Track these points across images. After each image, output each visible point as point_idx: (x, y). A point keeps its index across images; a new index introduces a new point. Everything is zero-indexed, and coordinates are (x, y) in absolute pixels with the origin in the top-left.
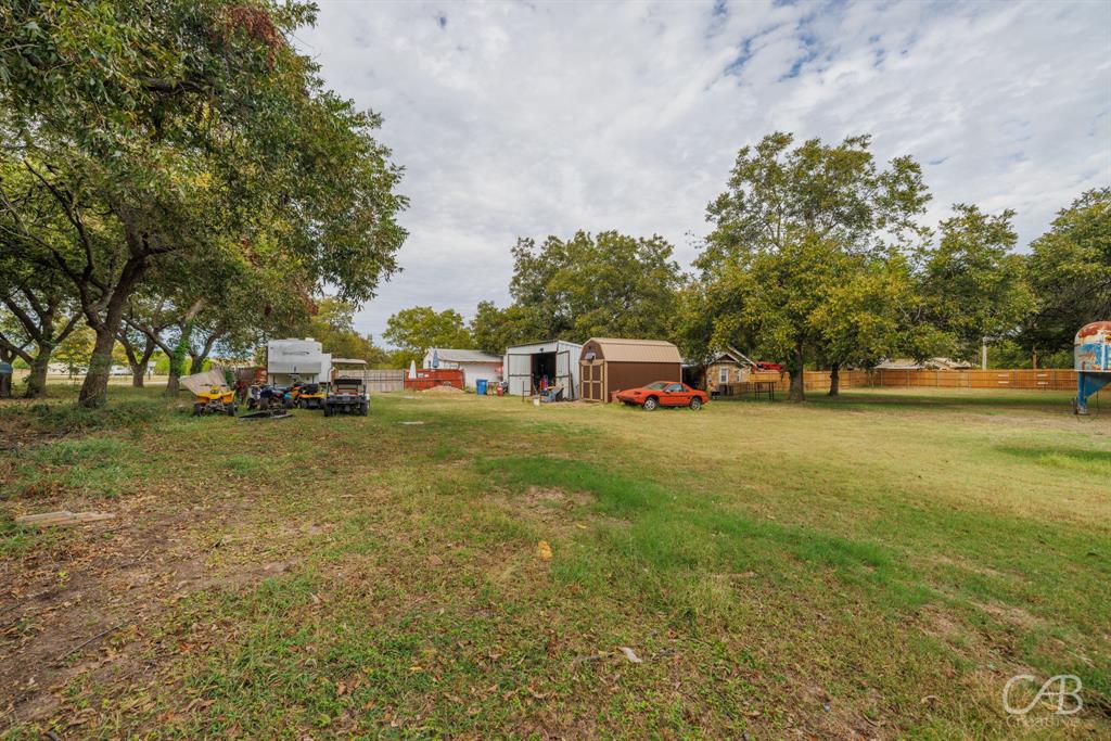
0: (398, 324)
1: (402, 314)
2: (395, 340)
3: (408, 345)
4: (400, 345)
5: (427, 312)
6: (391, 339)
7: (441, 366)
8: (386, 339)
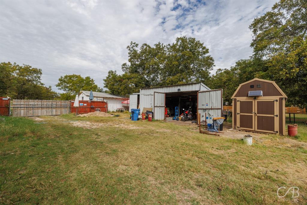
0: (64, 81)
1: (66, 77)
2: (62, 88)
3: (69, 90)
4: (65, 90)
5: (78, 77)
6: (60, 87)
7: (95, 99)
8: (58, 87)
